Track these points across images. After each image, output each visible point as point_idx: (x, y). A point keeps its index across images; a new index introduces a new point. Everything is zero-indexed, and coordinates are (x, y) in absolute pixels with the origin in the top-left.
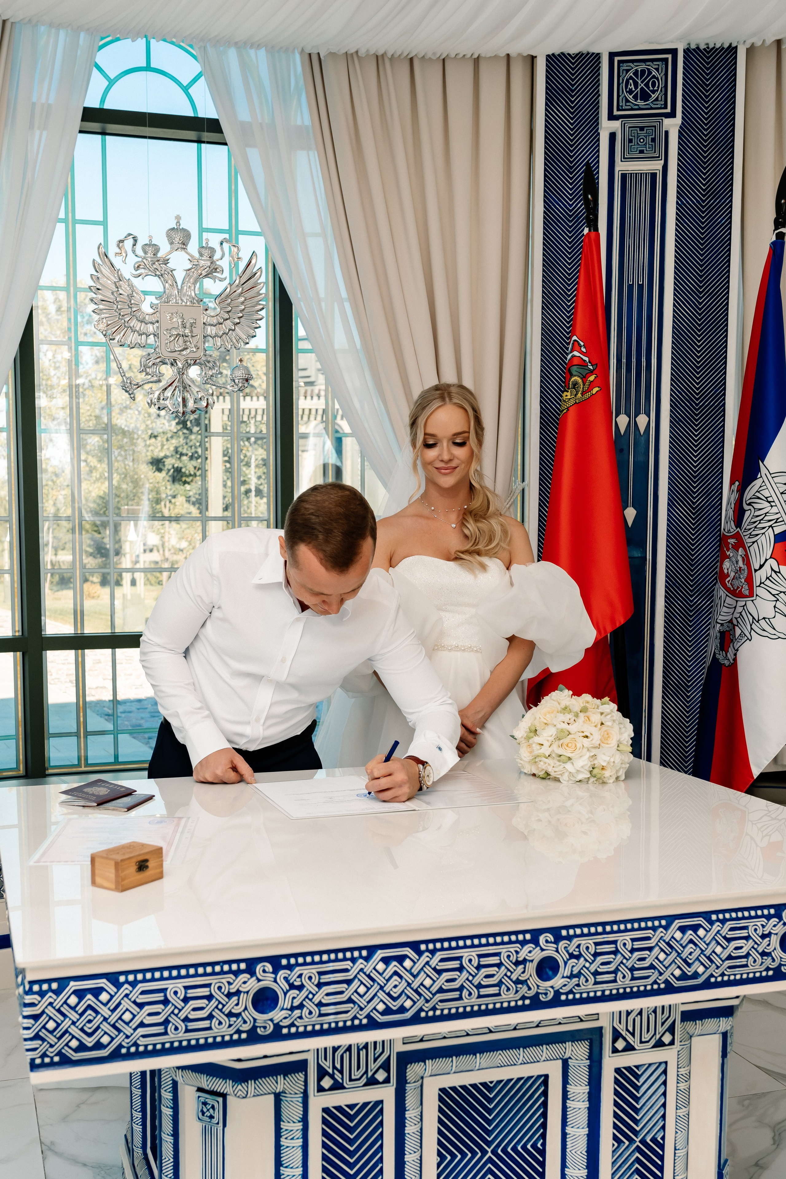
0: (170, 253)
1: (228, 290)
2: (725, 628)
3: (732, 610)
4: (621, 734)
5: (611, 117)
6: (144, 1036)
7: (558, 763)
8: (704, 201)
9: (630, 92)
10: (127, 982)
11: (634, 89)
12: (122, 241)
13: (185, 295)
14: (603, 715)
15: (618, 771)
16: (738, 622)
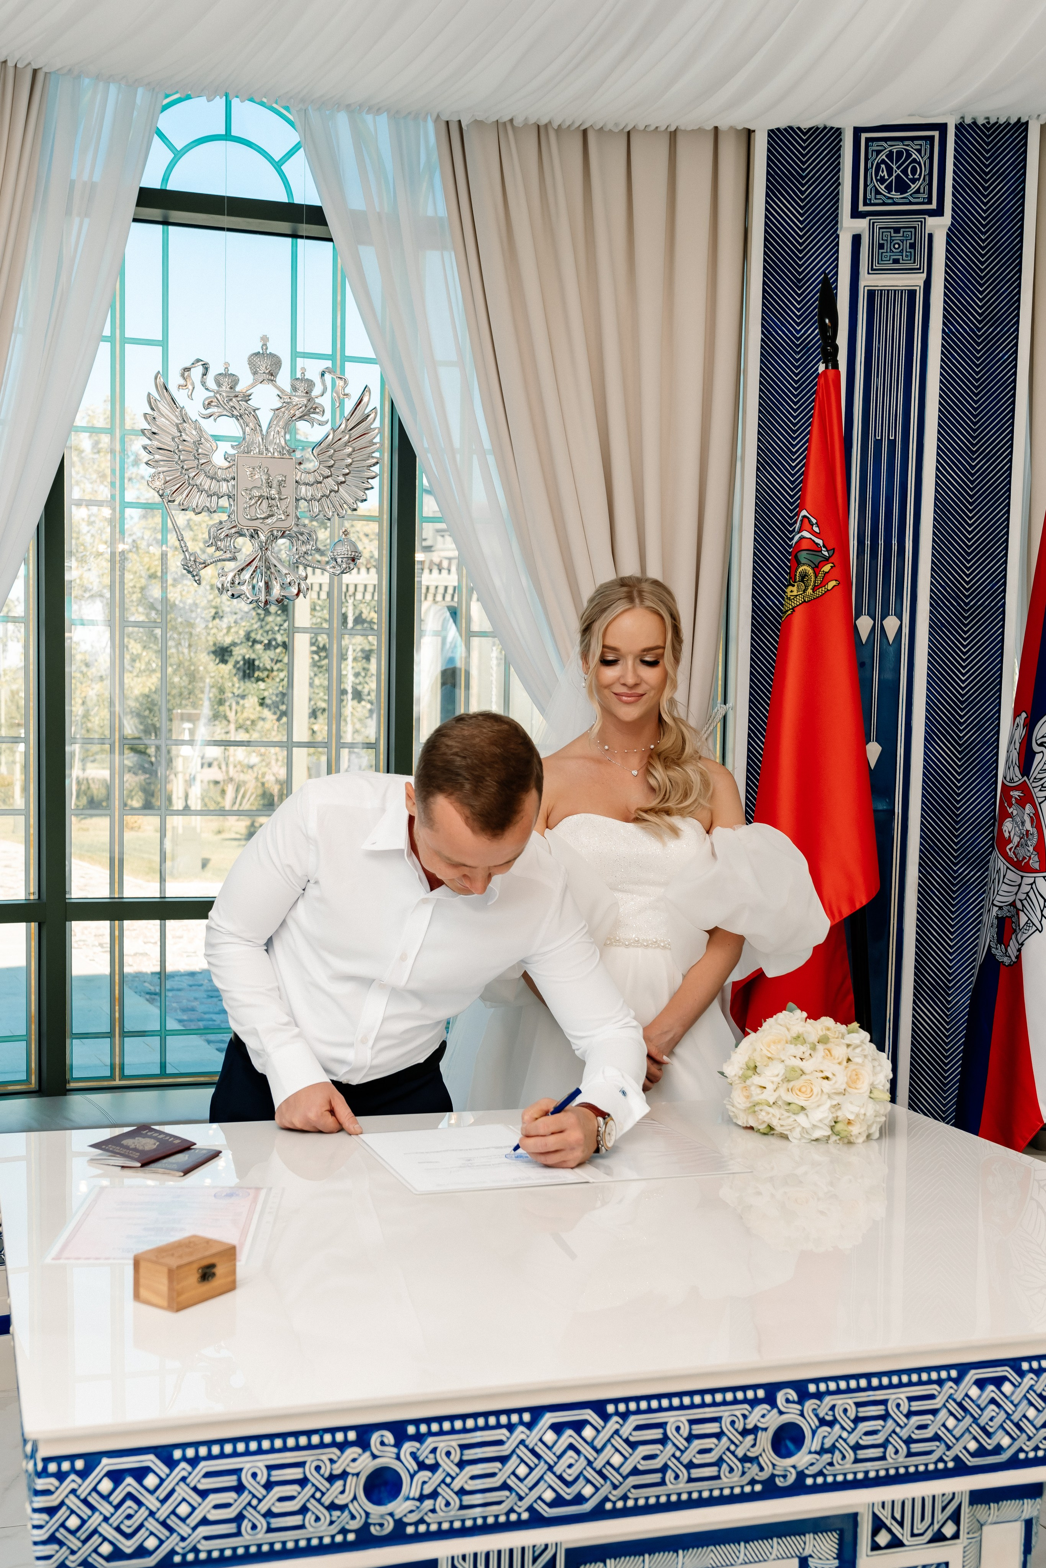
0: (253, 386)
1: (331, 437)
2: (1005, 913)
3: (1015, 889)
4: (875, 1074)
5: (856, 214)
6: (206, 1538)
7: (786, 1114)
8: (979, 330)
9: (882, 180)
10: (184, 1458)
11: (886, 177)
12: (187, 369)
13: (271, 442)
14: (850, 1049)
15: (869, 1127)
16: (1023, 905)
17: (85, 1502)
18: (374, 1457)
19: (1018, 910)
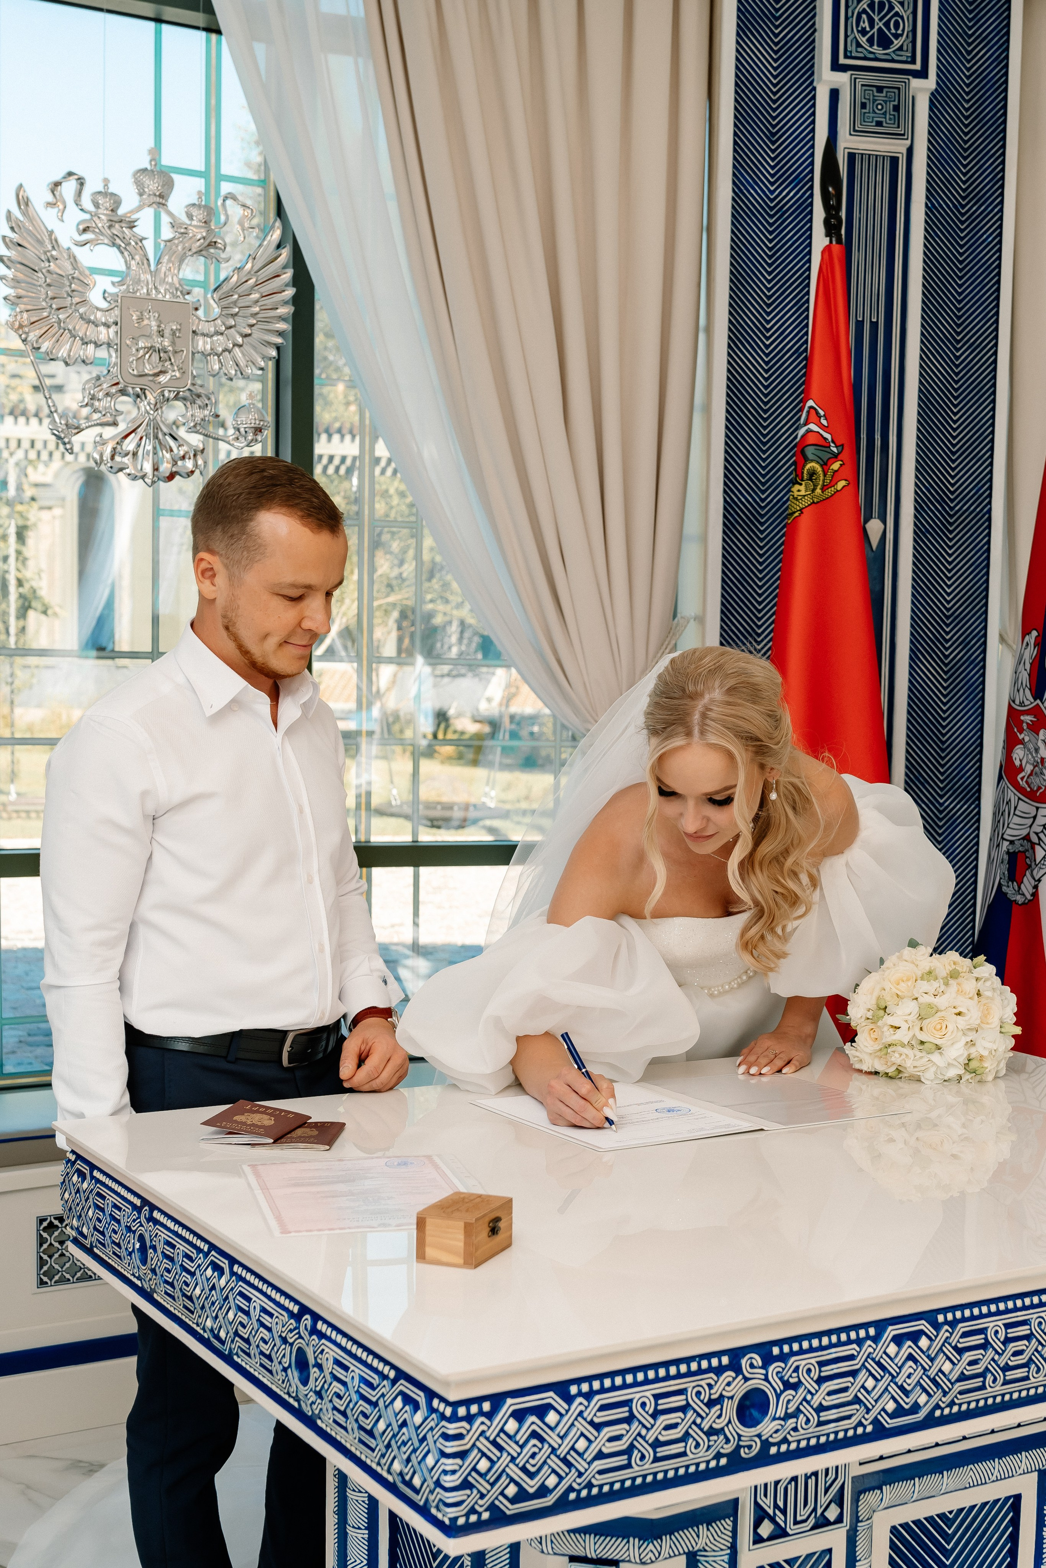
0: (140, 208)
1: (235, 278)
2: (1018, 847)
3: (1029, 821)
4: (1004, 1007)
5: (836, 66)
6: (601, 1472)
7: (919, 1054)
9: (863, 32)
10: (580, 1394)
11: (868, 29)
12: (57, 184)
13: (163, 281)
14: (981, 983)
15: (999, 1063)
16: (1039, 839)
17: (494, 1443)
18: (746, 1379)
19: (1033, 845)
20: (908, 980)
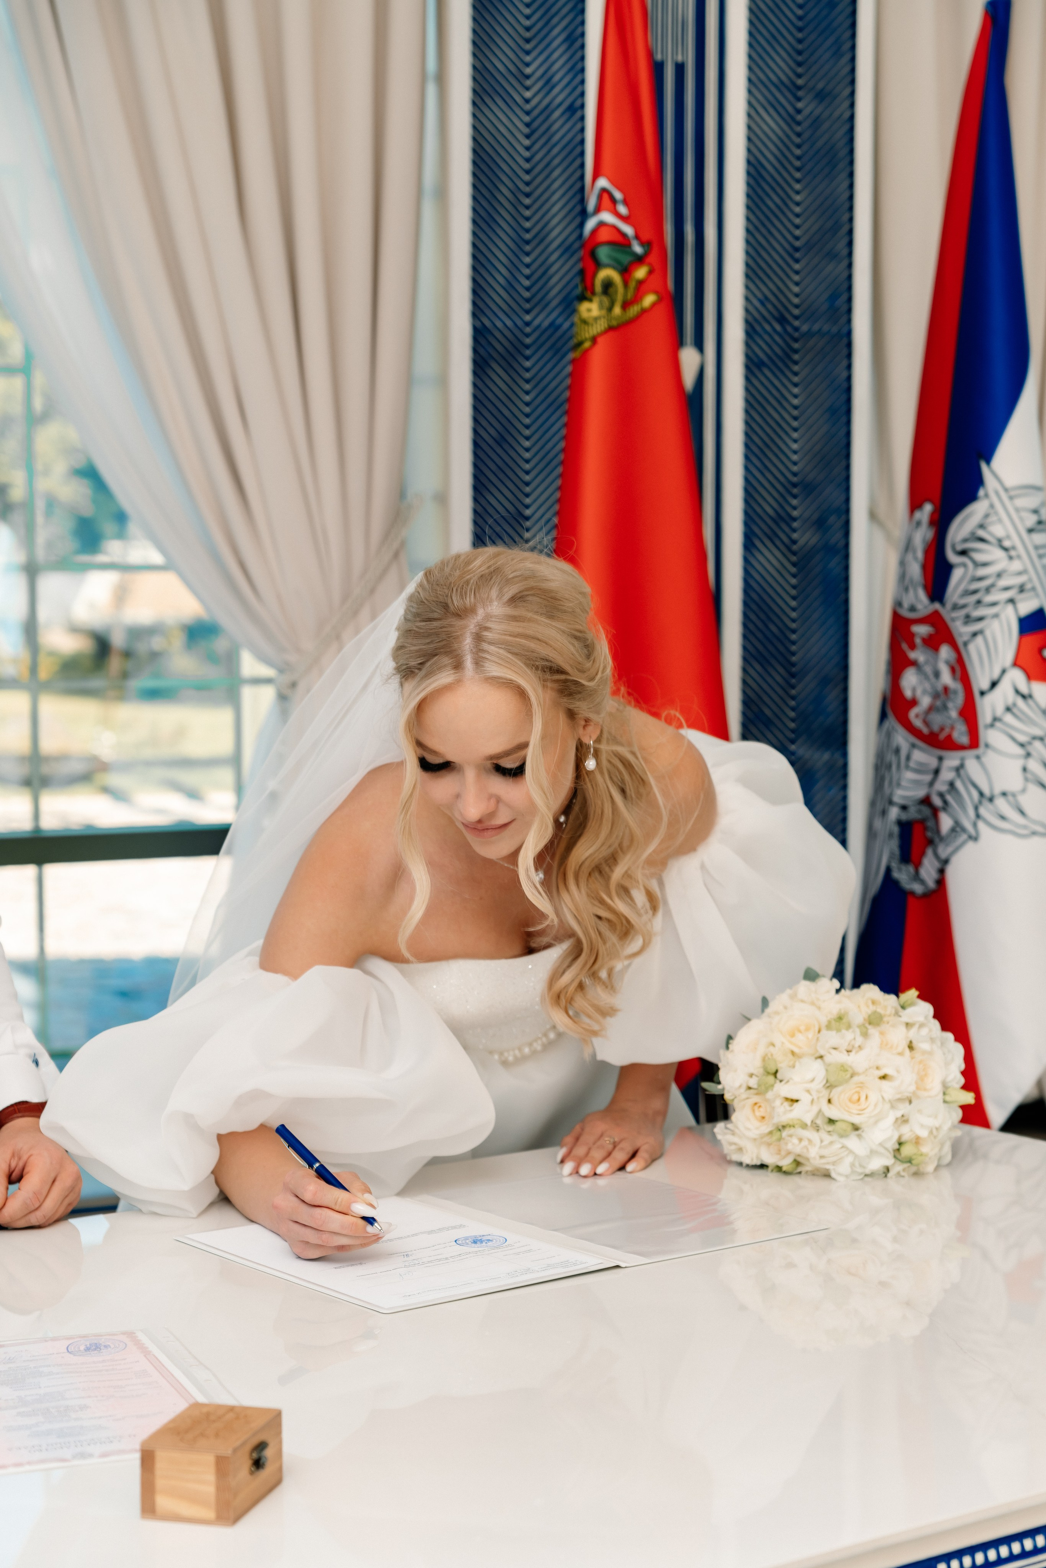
2: (913, 814)
4: (947, 1065)
14: (913, 1030)
16: (945, 802)
20: (808, 1029)
